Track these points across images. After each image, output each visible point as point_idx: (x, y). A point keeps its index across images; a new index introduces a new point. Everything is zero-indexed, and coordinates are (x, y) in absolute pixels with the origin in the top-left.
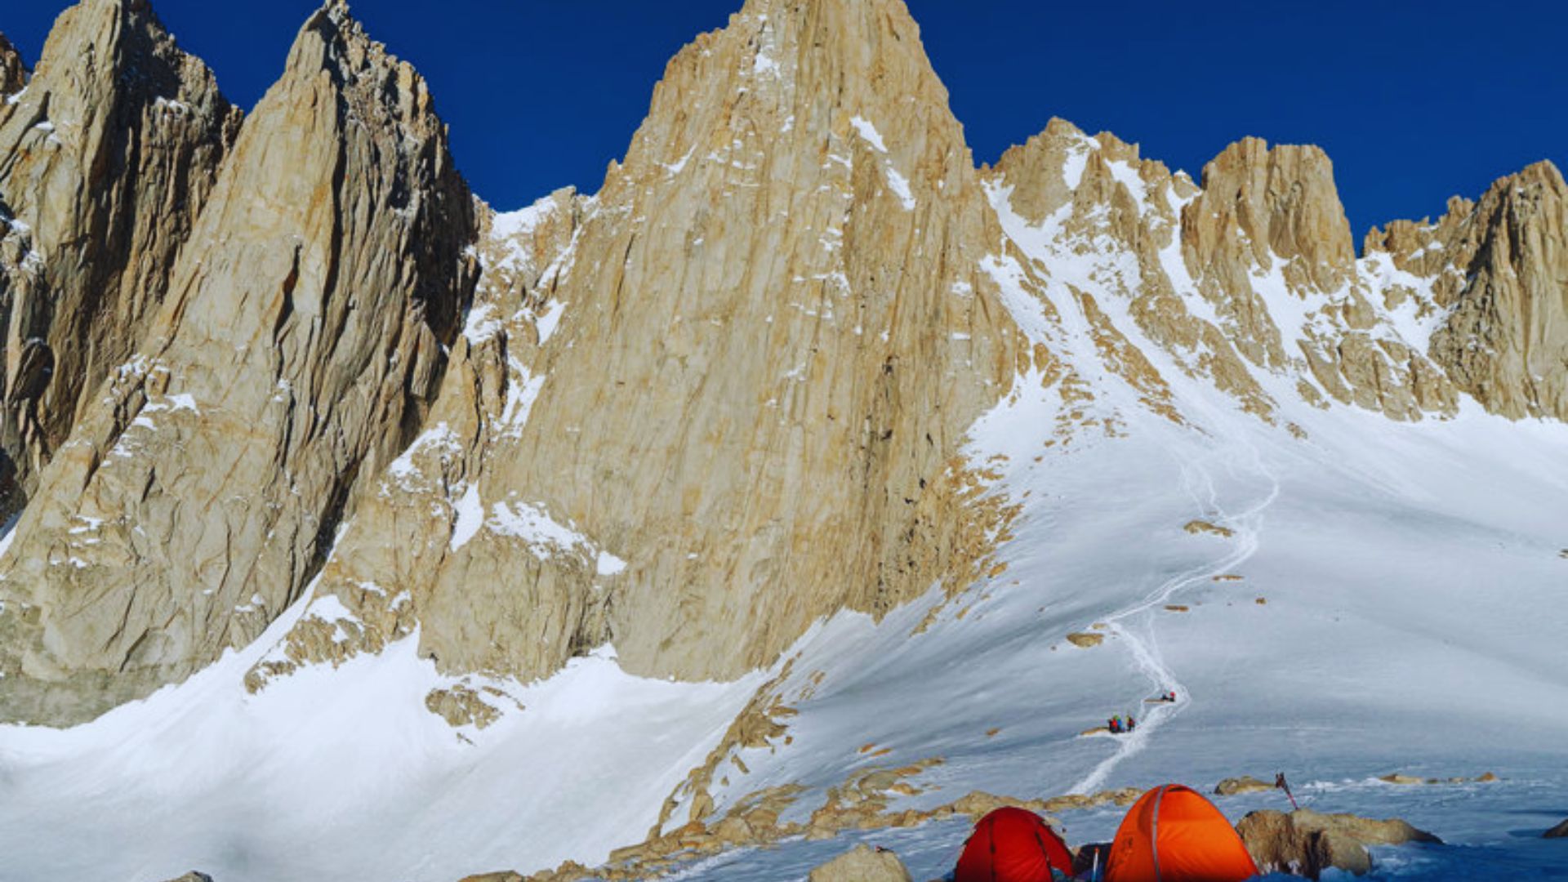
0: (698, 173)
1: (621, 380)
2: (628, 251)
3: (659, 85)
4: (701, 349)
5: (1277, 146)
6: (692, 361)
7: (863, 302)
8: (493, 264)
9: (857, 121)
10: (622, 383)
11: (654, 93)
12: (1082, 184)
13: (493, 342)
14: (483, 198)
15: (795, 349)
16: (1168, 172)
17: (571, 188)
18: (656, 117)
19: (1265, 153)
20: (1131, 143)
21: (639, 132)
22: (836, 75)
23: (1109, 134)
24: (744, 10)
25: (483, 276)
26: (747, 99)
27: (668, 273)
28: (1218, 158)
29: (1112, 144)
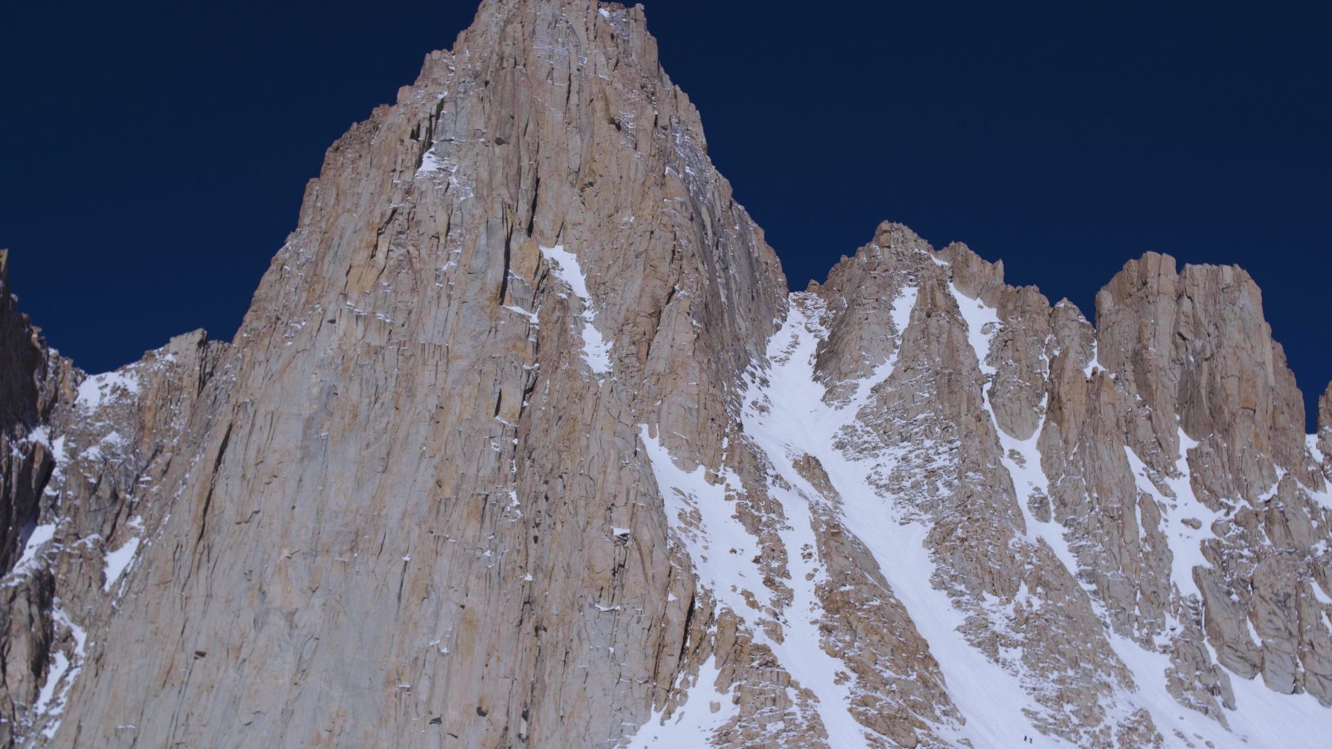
0: (324, 330)
1: (201, 649)
2: (222, 452)
3: (314, 186)
4: (317, 601)
5: (1188, 266)
6: (304, 619)
7: (534, 532)
8: (73, 453)
9: (555, 253)
10: (202, 654)
11: (305, 198)
12: (911, 325)
13: (28, 589)
14: (63, 353)
15: (439, 604)
16: (1047, 303)
17: (198, 335)
18: (305, 232)
19: (1174, 276)
20: (993, 261)
21: (281, 254)
22: (527, 183)
23: (963, 247)
24: (418, 82)
25: (56, 472)
26: (401, 219)
27: (275, 482)
28: (1114, 281)
29: (966, 262)
